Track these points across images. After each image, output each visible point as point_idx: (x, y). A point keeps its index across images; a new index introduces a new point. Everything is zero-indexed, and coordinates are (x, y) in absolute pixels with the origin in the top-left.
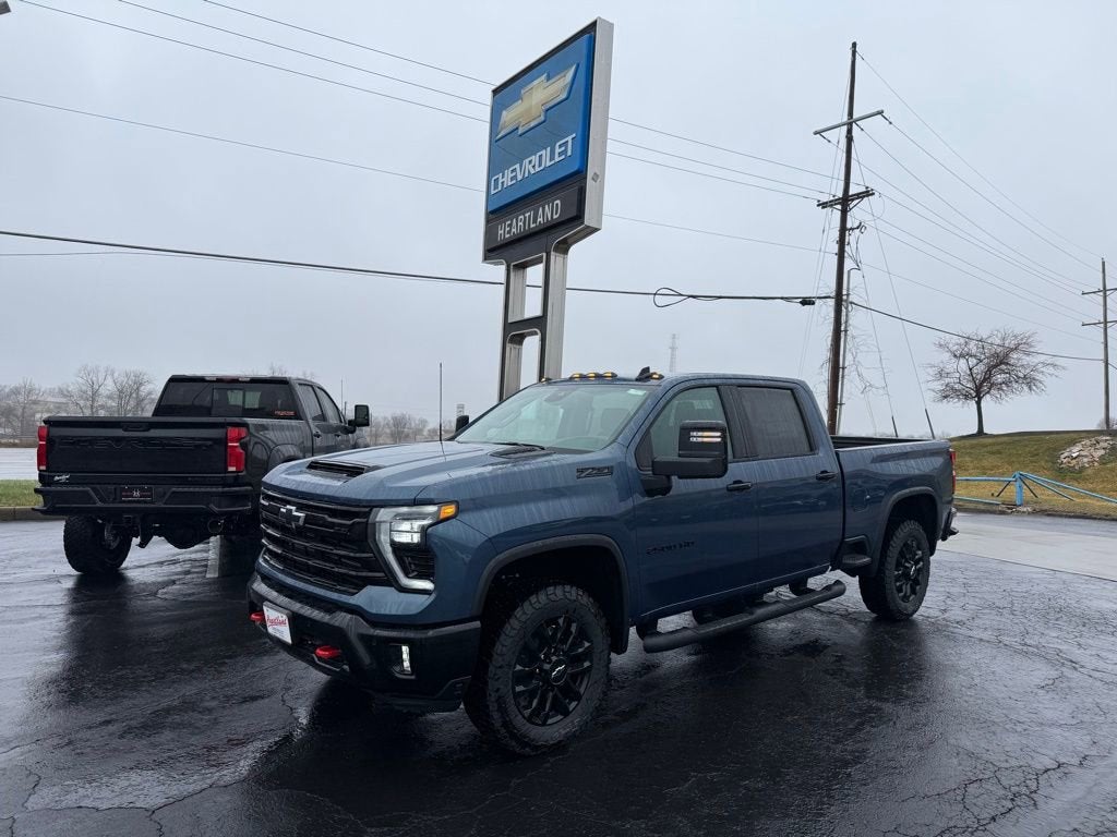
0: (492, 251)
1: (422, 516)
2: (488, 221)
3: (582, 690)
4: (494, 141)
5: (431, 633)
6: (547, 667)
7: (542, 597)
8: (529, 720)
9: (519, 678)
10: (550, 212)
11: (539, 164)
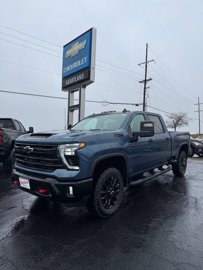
0: (64, 88)
1: (75, 147)
2: (63, 80)
3: (117, 198)
4: (64, 59)
5: (79, 182)
6: (109, 191)
7: (108, 171)
8: (105, 207)
9: (103, 195)
10: (81, 77)
11: (77, 65)
